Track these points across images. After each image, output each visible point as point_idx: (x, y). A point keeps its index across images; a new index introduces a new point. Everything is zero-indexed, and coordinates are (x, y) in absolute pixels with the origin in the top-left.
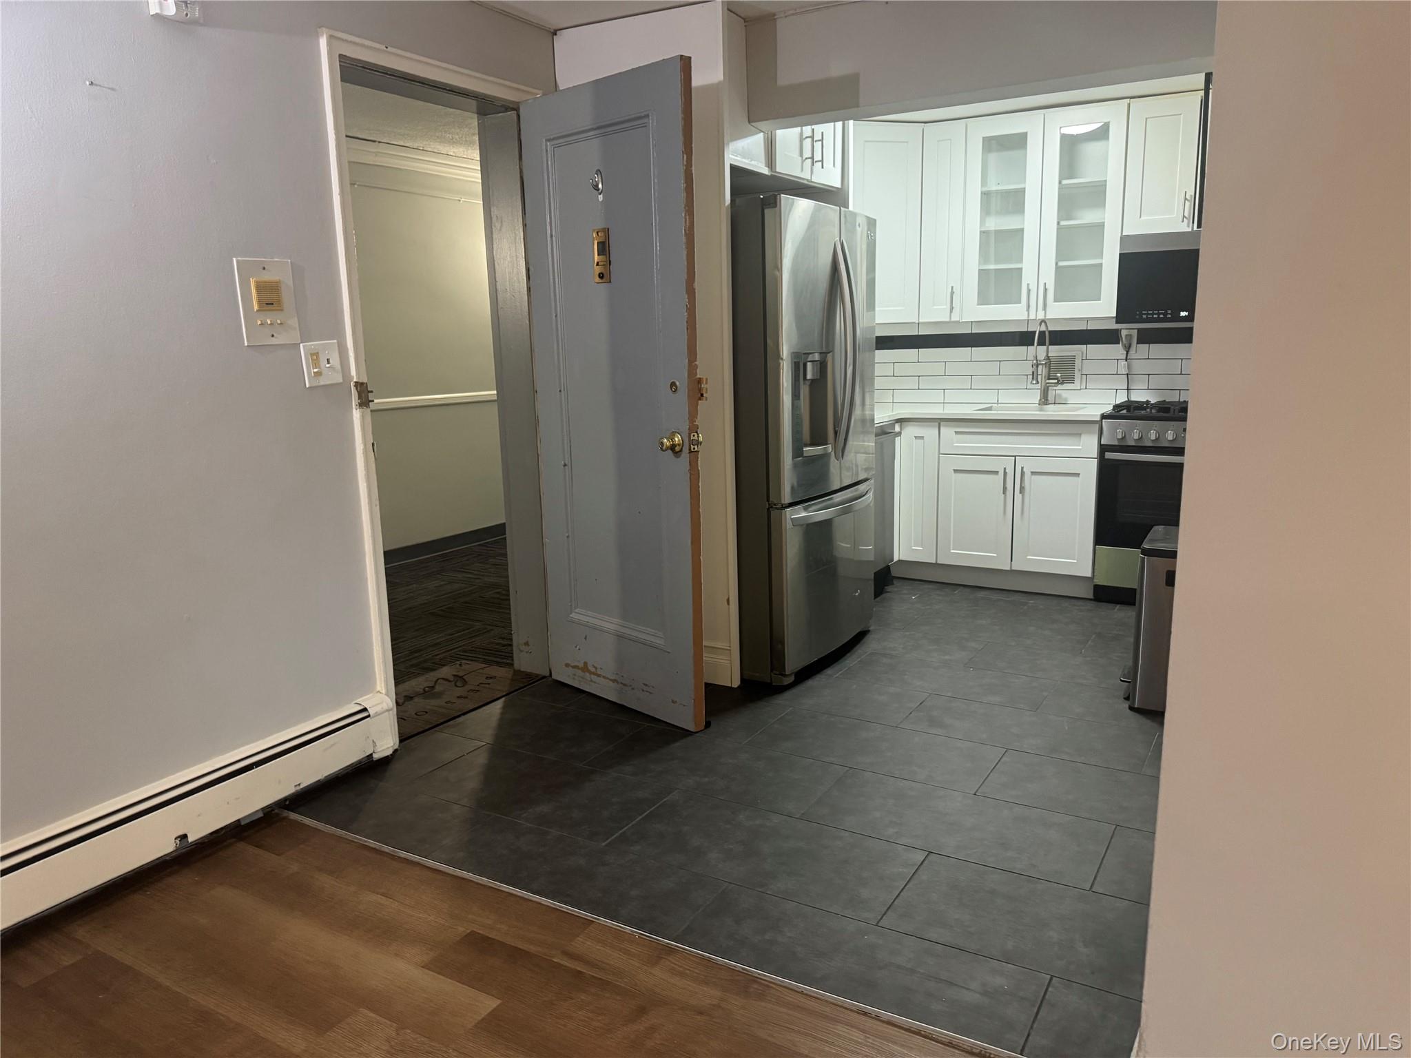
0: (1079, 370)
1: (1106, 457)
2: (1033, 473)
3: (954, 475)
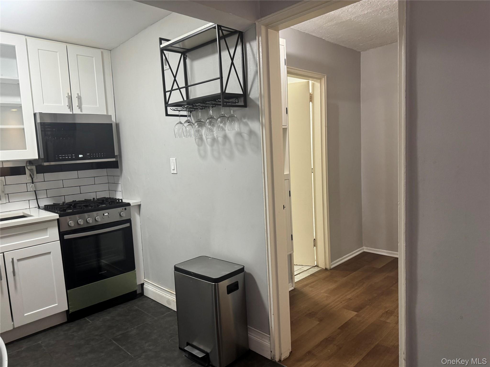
0: (3, 192)
1: (65, 238)
2: (20, 260)
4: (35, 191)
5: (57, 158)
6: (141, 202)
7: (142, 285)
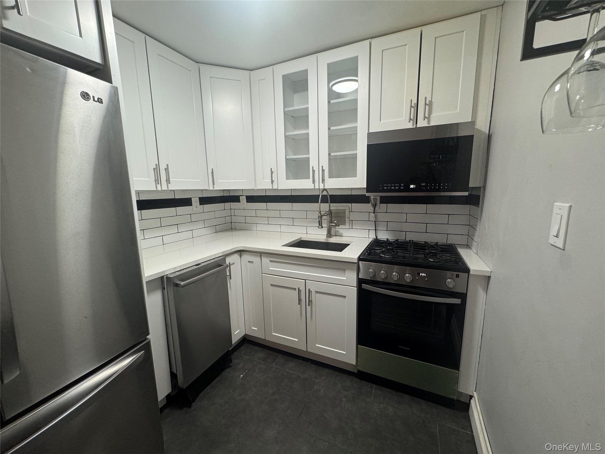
0: (348, 218)
1: (362, 288)
2: (317, 292)
3: (271, 288)
4: (375, 221)
5: (381, 188)
6: (491, 272)
7: (470, 397)
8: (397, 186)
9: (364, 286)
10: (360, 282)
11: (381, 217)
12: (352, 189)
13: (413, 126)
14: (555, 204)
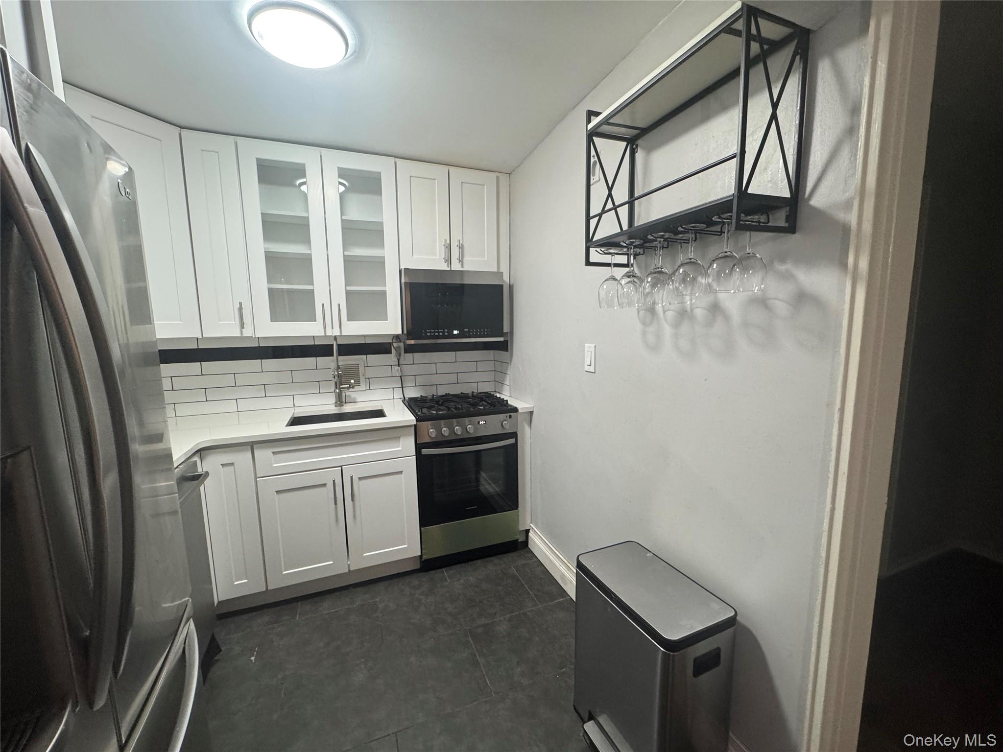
0: (363, 375)
1: (423, 454)
2: (360, 479)
3: (276, 496)
4: (401, 376)
5: (423, 334)
6: (533, 407)
7: (527, 531)
8: (441, 332)
9: (425, 451)
10: (419, 447)
11: (409, 370)
12: (365, 336)
13: (448, 266)
14: (586, 345)
